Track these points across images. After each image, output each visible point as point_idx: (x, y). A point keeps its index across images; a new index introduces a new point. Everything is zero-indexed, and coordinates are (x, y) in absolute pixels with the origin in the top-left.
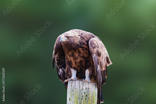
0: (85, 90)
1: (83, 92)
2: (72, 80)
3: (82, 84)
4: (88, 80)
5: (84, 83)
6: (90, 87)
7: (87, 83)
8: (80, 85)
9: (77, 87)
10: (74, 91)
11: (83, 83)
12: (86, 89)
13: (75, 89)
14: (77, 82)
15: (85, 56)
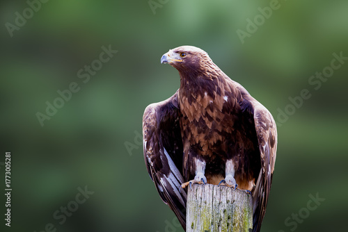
0: (225, 206)
1: (222, 209)
2: (197, 183)
3: (218, 192)
4: (231, 183)
5: (223, 191)
6: (235, 198)
7: (229, 189)
8: (214, 194)
9: (208, 198)
10: (200, 207)
11: (221, 190)
12: (228, 202)
13: (203, 204)
14: (207, 187)
15: (228, 131)
